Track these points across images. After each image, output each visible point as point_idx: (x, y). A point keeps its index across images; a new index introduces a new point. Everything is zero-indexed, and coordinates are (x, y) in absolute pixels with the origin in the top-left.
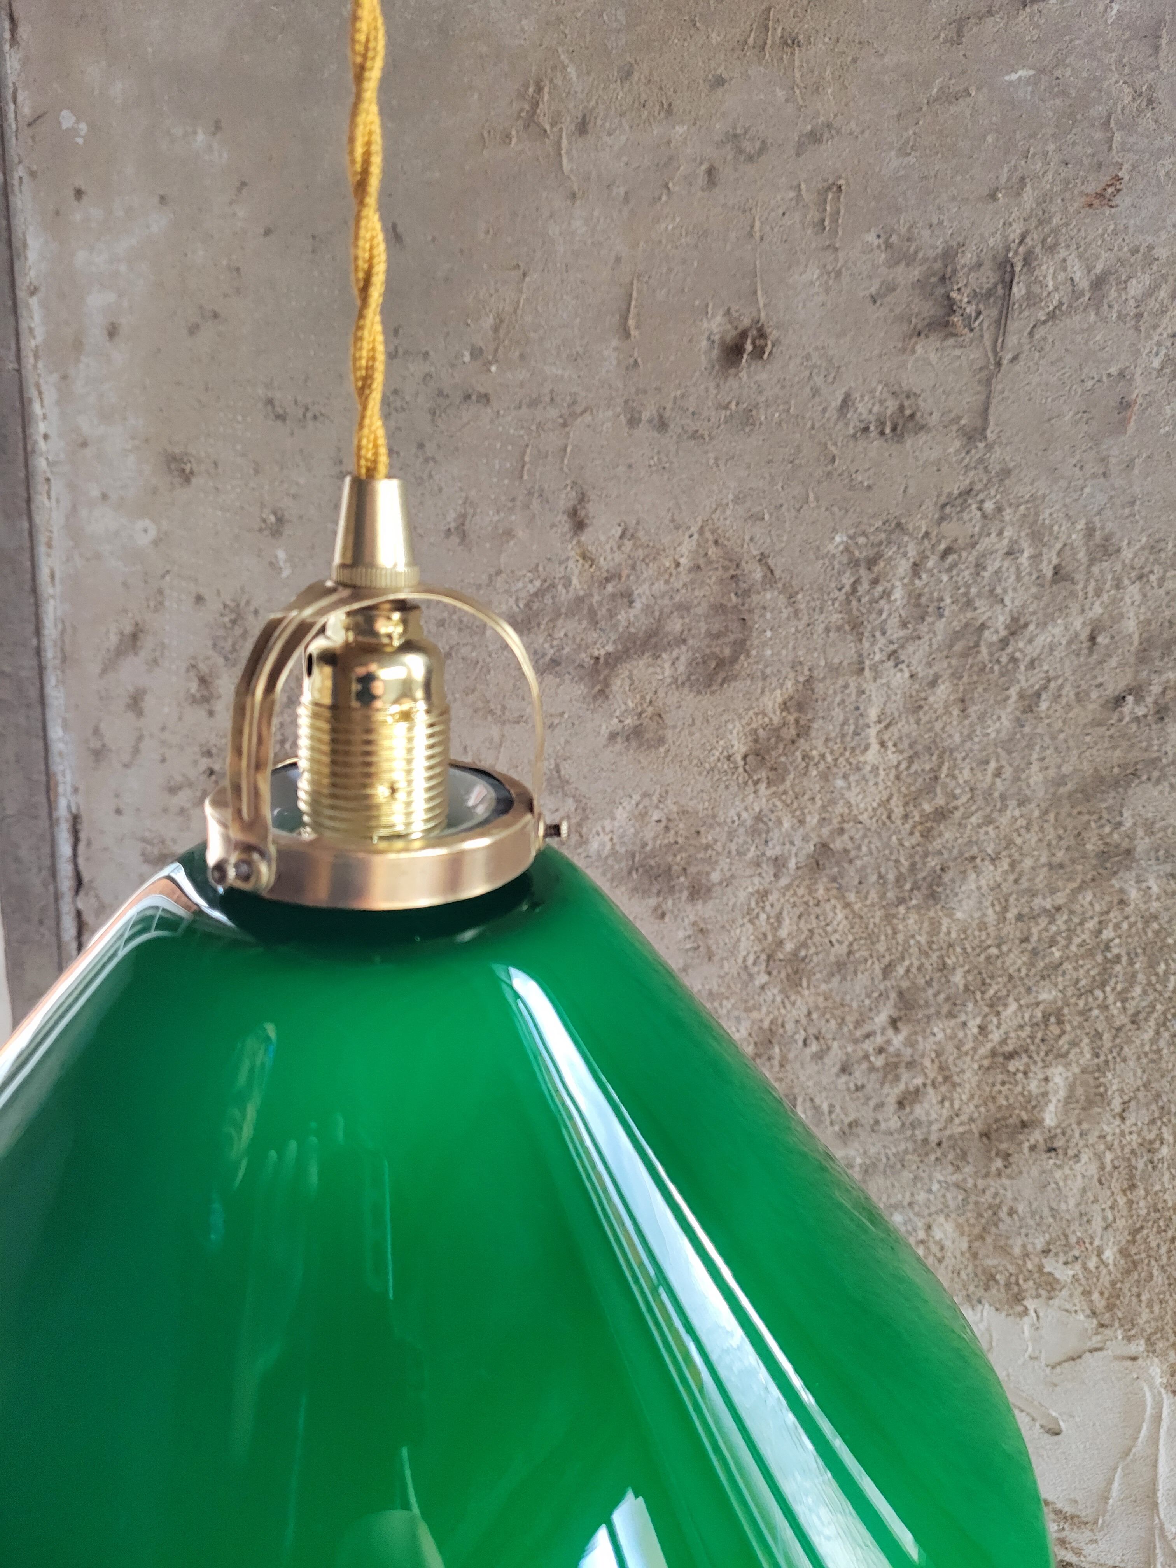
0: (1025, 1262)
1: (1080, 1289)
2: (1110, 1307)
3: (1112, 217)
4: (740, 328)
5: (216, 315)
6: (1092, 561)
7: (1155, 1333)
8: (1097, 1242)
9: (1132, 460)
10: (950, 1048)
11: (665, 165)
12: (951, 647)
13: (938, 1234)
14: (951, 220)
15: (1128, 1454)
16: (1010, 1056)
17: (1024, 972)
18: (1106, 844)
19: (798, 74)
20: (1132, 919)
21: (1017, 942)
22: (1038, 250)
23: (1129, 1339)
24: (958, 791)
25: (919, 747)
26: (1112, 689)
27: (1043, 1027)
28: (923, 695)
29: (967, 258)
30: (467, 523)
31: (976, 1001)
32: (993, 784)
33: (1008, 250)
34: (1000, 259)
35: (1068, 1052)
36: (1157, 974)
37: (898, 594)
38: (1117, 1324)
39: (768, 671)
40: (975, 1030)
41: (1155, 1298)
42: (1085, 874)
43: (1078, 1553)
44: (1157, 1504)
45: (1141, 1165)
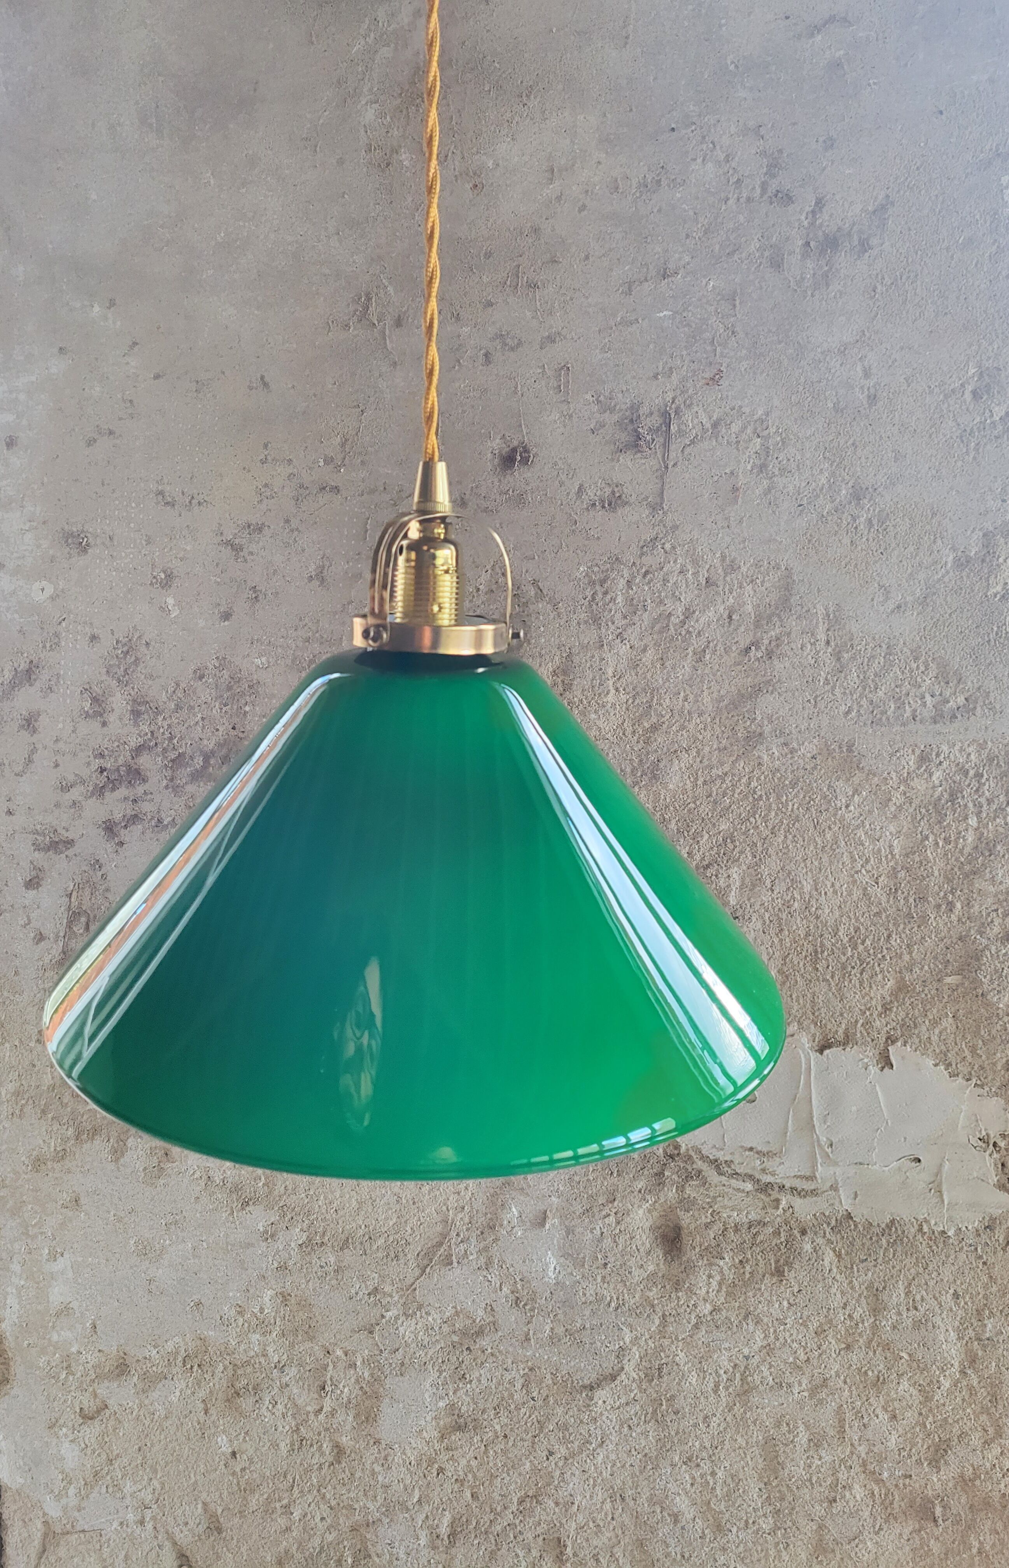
3: (720, 390)
4: (511, 446)
5: (111, 433)
6: (726, 575)
9: (742, 518)
11: (457, 349)
12: (652, 628)
14: (633, 389)
15: (795, 1099)
16: (707, 867)
17: (710, 815)
18: (749, 732)
19: (538, 304)
20: (766, 773)
21: (705, 798)
22: (682, 406)
24: (663, 713)
25: (638, 689)
26: (743, 645)
27: (724, 846)
28: (639, 658)
29: (644, 410)
30: (325, 571)
32: (683, 705)
33: (667, 406)
34: (662, 411)
35: (739, 858)
36: (782, 803)
37: (619, 599)
39: (543, 652)
41: (800, 995)
42: (739, 751)
43: (773, 1174)
44: (814, 1126)
45: (784, 917)
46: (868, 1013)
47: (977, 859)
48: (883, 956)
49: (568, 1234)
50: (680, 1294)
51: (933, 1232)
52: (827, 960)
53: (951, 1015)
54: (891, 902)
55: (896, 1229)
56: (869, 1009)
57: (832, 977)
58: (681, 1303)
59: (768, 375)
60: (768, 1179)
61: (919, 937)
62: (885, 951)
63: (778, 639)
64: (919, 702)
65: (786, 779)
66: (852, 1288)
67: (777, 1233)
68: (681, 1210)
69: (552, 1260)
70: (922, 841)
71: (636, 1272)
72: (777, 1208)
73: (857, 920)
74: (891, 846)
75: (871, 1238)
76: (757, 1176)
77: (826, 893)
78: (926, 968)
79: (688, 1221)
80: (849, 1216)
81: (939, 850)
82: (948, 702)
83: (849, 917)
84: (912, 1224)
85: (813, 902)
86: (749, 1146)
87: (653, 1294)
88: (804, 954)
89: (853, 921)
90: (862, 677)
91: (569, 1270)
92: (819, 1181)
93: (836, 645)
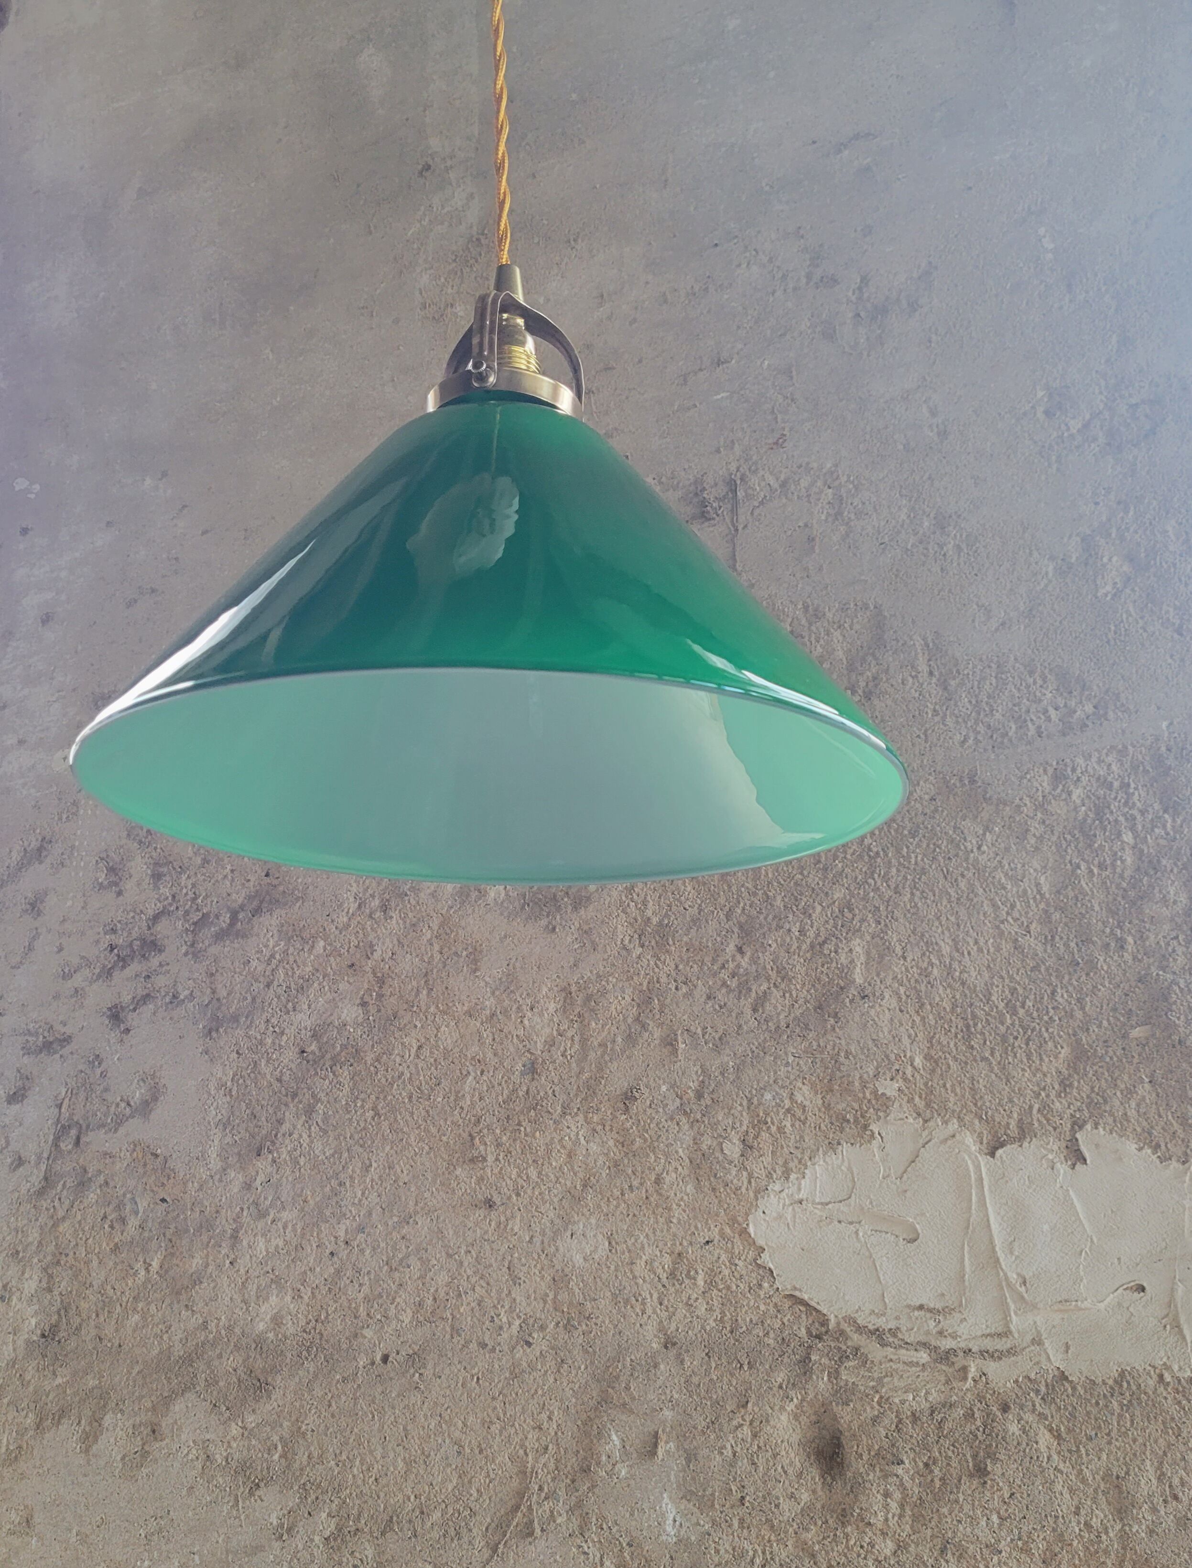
0: (864, 1093)
1: (906, 1099)
2: (928, 1105)
3: (784, 452)
5: (153, 591)
6: (810, 624)
7: (962, 1110)
8: (908, 1055)
9: (821, 566)
10: (783, 953)
13: (799, 1098)
14: (695, 465)
15: (968, 1227)
16: (823, 944)
17: (821, 883)
19: (594, 407)
21: (813, 866)
22: (747, 473)
23: (946, 1123)
27: (840, 916)
29: (709, 482)
31: (794, 912)
33: (732, 474)
34: (727, 480)
35: (861, 927)
36: (903, 856)
38: (936, 1115)
40: (797, 933)
41: (955, 1082)
43: (954, 1336)
44: (997, 1260)
45: (923, 988)
46: (1043, 1094)
47: (1141, 880)
48: (1051, 1018)
49: (688, 1460)
50: (849, 1529)
51: (1179, 1381)
52: (982, 1034)
53: (1147, 1080)
54: (1049, 951)
55: (1128, 1383)
56: (1044, 1089)
57: (992, 1054)
58: (852, 1542)
59: (832, 431)
60: (947, 1344)
61: (1089, 986)
62: (1052, 1012)
63: (875, 678)
64: (1043, 717)
65: (904, 828)
66: (1084, 1481)
67: (970, 1415)
68: (837, 1405)
69: (669, 1508)
70: (1073, 871)
71: (785, 1505)
72: (965, 1379)
73: (1011, 978)
74: (1038, 885)
75: (1097, 1403)
76: (933, 1343)
77: (969, 953)
78: (1105, 1023)
79: (848, 1418)
80: (1063, 1377)
81: (1095, 879)
82: (1075, 712)
83: (1002, 977)
84: (1149, 1374)
85: (955, 965)
86: (918, 1304)
87: (811, 1535)
88: (953, 1030)
89: (1007, 981)
90: (974, 702)
91: (694, 1520)
92: (1016, 1335)
93: (941, 674)
